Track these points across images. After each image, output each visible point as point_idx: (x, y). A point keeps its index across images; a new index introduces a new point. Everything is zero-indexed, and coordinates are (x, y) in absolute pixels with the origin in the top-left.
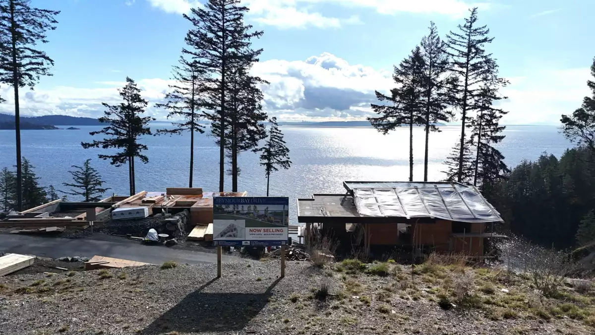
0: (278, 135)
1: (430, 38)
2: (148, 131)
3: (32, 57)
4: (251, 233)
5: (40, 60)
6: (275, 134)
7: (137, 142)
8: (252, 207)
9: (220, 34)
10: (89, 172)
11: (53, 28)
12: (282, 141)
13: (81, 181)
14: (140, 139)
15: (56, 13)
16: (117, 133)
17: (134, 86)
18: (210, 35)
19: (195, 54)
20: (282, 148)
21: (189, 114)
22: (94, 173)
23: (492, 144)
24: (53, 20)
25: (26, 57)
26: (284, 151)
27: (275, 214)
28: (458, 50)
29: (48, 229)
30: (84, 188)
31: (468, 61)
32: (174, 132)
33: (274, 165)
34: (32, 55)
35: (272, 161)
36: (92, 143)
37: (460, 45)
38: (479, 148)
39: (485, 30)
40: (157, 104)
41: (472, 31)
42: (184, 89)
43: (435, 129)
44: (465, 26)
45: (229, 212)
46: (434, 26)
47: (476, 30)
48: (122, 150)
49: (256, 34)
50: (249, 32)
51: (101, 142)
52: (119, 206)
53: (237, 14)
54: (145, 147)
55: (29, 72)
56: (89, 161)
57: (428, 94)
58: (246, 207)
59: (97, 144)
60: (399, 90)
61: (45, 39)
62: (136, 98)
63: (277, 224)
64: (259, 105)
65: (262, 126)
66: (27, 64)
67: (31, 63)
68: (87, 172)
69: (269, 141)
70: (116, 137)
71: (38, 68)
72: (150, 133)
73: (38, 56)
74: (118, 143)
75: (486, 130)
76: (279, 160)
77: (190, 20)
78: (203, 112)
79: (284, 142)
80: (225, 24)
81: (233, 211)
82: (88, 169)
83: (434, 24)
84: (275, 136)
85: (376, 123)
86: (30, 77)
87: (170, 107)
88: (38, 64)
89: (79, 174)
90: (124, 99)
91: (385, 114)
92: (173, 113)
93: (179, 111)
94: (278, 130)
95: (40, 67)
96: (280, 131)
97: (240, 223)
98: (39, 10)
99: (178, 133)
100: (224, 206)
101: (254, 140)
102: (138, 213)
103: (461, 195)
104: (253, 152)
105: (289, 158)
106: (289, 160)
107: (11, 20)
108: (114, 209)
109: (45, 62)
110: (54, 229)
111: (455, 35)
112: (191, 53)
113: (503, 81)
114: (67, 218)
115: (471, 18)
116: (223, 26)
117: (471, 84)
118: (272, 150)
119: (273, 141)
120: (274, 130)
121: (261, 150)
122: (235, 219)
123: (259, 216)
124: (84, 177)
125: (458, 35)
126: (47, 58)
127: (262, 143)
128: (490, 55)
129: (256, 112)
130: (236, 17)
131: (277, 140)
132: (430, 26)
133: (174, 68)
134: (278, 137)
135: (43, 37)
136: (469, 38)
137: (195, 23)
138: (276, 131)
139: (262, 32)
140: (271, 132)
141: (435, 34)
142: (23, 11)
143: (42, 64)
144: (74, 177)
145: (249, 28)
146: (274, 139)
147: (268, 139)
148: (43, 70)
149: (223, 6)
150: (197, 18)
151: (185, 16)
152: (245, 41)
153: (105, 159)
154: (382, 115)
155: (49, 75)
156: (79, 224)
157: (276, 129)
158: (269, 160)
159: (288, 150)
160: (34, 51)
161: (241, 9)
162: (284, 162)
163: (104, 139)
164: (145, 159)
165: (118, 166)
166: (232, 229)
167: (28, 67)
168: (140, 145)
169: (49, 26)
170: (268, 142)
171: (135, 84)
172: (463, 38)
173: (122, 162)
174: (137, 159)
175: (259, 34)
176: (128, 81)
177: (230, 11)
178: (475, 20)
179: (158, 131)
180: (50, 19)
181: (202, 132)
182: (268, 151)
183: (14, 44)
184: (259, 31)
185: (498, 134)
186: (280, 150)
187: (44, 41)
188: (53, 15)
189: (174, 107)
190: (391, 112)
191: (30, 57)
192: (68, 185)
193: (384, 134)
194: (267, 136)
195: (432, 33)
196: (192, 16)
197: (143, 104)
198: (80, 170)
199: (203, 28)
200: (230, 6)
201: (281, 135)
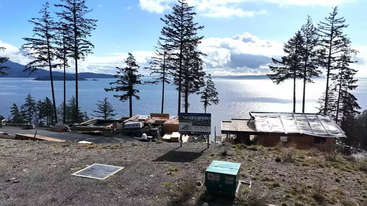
0: (212, 84)
1: (307, 26)
2: (139, 82)
3: (84, 44)
4: (195, 128)
5: (87, 45)
6: (210, 84)
7: (134, 88)
8: (195, 117)
9: (180, 28)
10: (107, 105)
11: (94, 29)
12: (214, 88)
13: (103, 110)
15: (96, 21)
16: (124, 83)
17: (132, 58)
18: (175, 29)
19: (166, 40)
20: (214, 92)
21: (162, 73)
22: (109, 105)
23: (349, 91)
24: (94, 25)
25: (81, 44)
26: (215, 94)
27: (205, 121)
28: (325, 33)
30: (104, 113)
31: (332, 39)
32: (154, 83)
33: (209, 102)
34: (84, 43)
35: (208, 100)
36: (110, 88)
37: (326, 29)
38: (340, 93)
39: (343, 20)
40: (145, 68)
41: (334, 21)
42: (159, 59)
43: (310, 81)
44: (329, 18)
45: (185, 119)
46: (310, 18)
47: (336, 20)
48: (126, 92)
49: (200, 28)
50: (196, 27)
51: (115, 88)
52: (127, 122)
53: (189, 17)
54: (138, 91)
55: (82, 52)
56: (107, 99)
57: (306, 59)
58: (192, 117)
59: (113, 89)
60: (287, 58)
61: (90, 35)
62: (133, 64)
63: (206, 125)
64: (201, 67)
65: (202, 79)
66: (81, 48)
67: (83, 47)
68: (105, 104)
70: (123, 85)
71: (87, 50)
72: (140, 83)
73: (86, 44)
74: (123, 89)
75: (345, 82)
76: (212, 99)
77: (164, 21)
78: (170, 71)
79: (215, 89)
80: (183, 23)
81: (187, 119)
82: (106, 103)
83: (310, 17)
84: (210, 85)
85: (271, 77)
86: (83, 54)
87: (152, 69)
88: (86, 47)
89: (101, 105)
90: (128, 64)
91: (278, 72)
92: (153, 73)
93: (157, 71)
94: (211, 82)
95: (87, 49)
96: (213, 82)
97: (190, 124)
98: (88, 20)
99: (156, 84)
100: (183, 117)
101: (197, 88)
102: (137, 125)
103: (321, 120)
104: (197, 94)
105: (218, 98)
106: (218, 99)
107: (75, 25)
109: (90, 47)
111: (323, 23)
112: (164, 39)
113: (355, 51)
114: (101, 127)
115: (334, 13)
116: (182, 24)
117: (333, 54)
118: (208, 93)
120: (209, 82)
121: (201, 93)
122: (188, 122)
123: (199, 122)
124: (104, 107)
125: (325, 24)
126: (91, 44)
127: (202, 89)
128: (346, 35)
129: (199, 71)
130: (189, 18)
131: (211, 88)
132: (307, 18)
133: (154, 47)
134: (212, 85)
135: (89, 33)
136: (332, 25)
137: (167, 23)
138: (210, 82)
139: (204, 27)
140: (208, 83)
141: (311, 23)
142: (80, 20)
143: (88, 47)
144: (99, 107)
145: (196, 25)
146: (209, 87)
147: (206, 87)
148: (89, 50)
149: (182, 13)
150: (168, 20)
151: (161, 19)
152: (194, 32)
153: (117, 97)
154: (276, 73)
155: (92, 53)
156: (109, 130)
157: (210, 81)
158: (206, 99)
159: (217, 93)
160: (85, 41)
161: (192, 14)
162: (215, 100)
163: (117, 87)
164: (138, 98)
165: (123, 101)
166: (187, 126)
167: (82, 49)
168: (136, 90)
169: (92, 28)
170: (206, 89)
171: (133, 56)
172: (328, 25)
173: (125, 99)
174: (133, 97)
175: (202, 27)
176: (129, 55)
177: (186, 15)
178: (336, 14)
179: (145, 82)
180: (93, 24)
181: (169, 83)
182: (205, 94)
183: (75, 38)
185: (353, 84)
186: (212, 93)
187: (89, 36)
189: (154, 69)
190: (282, 71)
191: (83, 44)
192: (95, 111)
193: (278, 84)
194: (205, 85)
195: (308, 22)
196: (165, 19)
197: (137, 67)
198: (102, 103)
199: (171, 25)
200: (186, 12)
201: (213, 85)
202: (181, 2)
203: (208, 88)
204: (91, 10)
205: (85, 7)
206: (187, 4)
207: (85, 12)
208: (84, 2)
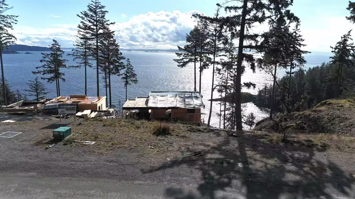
0: (131, 67)
2: (65, 66)
3: (7, 37)
4: (67, 112)
5: (10, 37)
6: (129, 67)
7: (60, 72)
8: (67, 106)
10: (38, 84)
11: (16, 24)
12: (133, 70)
13: (34, 89)
14: (61, 70)
15: (17, 17)
16: (50, 67)
17: (57, 44)
18: (90, 24)
21: (84, 59)
22: (40, 85)
24: (15, 20)
25: (4, 37)
26: (134, 75)
27: (73, 108)
29: (19, 112)
30: (36, 92)
32: (77, 67)
33: (129, 82)
36: (37, 71)
42: (81, 46)
48: (52, 75)
49: (112, 23)
50: (108, 23)
51: (42, 71)
52: (48, 104)
54: (64, 74)
56: (38, 78)
59: (40, 72)
60: (189, 46)
61: (12, 28)
62: (58, 50)
64: (121, 52)
65: (122, 63)
66: (5, 40)
68: (36, 83)
69: (126, 70)
70: (49, 69)
71: (10, 41)
72: (66, 67)
74: (50, 72)
76: (132, 79)
77: (80, 17)
79: (134, 71)
80: (97, 19)
81: (63, 107)
82: (37, 82)
85: (178, 61)
86: (6, 45)
87: (74, 55)
89: (32, 85)
90: (52, 51)
91: (183, 57)
92: (76, 58)
93: (79, 57)
96: (131, 65)
97: (65, 110)
98: (9, 16)
99: (79, 68)
101: (118, 71)
104: (118, 76)
105: (136, 79)
106: (137, 79)
108: (45, 104)
110: (21, 112)
112: (82, 32)
114: (26, 108)
115: (217, 13)
117: (217, 45)
118: (128, 74)
119: (129, 70)
120: (128, 65)
121: (122, 75)
123: (69, 108)
124: (35, 86)
126: (13, 37)
127: (122, 71)
129: (119, 56)
131: (130, 70)
133: (76, 37)
137: (83, 18)
138: (129, 65)
139: (115, 23)
140: (127, 66)
143: (11, 38)
144: (30, 86)
145: (108, 21)
147: (126, 69)
148: (12, 42)
150: (84, 16)
151: (78, 15)
153: (44, 80)
154: (181, 58)
156: (31, 111)
157: (129, 64)
158: (127, 79)
159: (136, 75)
160: (7, 34)
161: (104, 12)
162: (134, 80)
164: (64, 80)
165: (51, 83)
168: (61, 73)
171: (57, 42)
173: (53, 81)
174: (60, 80)
176: (54, 41)
181: (90, 66)
182: (126, 75)
184: (113, 23)
186: (132, 75)
187: (12, 29)
188: (16, 18)
189: (76, 55)
190: (186, 56)
191: (6, 37)
192: (27, 90)
194: (126, 68)
196: (81, 15)
197: (62, 53)
198: (33, 83)
199: (87, 21)
200: (99, 10)
201: (133, 68)
202: (94, 2)
203: (128, 71)
204: (12, 8)
205: (6, 5)
206: (99, 3)
207: (6, 9)
208: (4, 1)
